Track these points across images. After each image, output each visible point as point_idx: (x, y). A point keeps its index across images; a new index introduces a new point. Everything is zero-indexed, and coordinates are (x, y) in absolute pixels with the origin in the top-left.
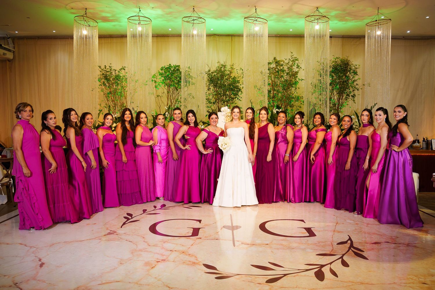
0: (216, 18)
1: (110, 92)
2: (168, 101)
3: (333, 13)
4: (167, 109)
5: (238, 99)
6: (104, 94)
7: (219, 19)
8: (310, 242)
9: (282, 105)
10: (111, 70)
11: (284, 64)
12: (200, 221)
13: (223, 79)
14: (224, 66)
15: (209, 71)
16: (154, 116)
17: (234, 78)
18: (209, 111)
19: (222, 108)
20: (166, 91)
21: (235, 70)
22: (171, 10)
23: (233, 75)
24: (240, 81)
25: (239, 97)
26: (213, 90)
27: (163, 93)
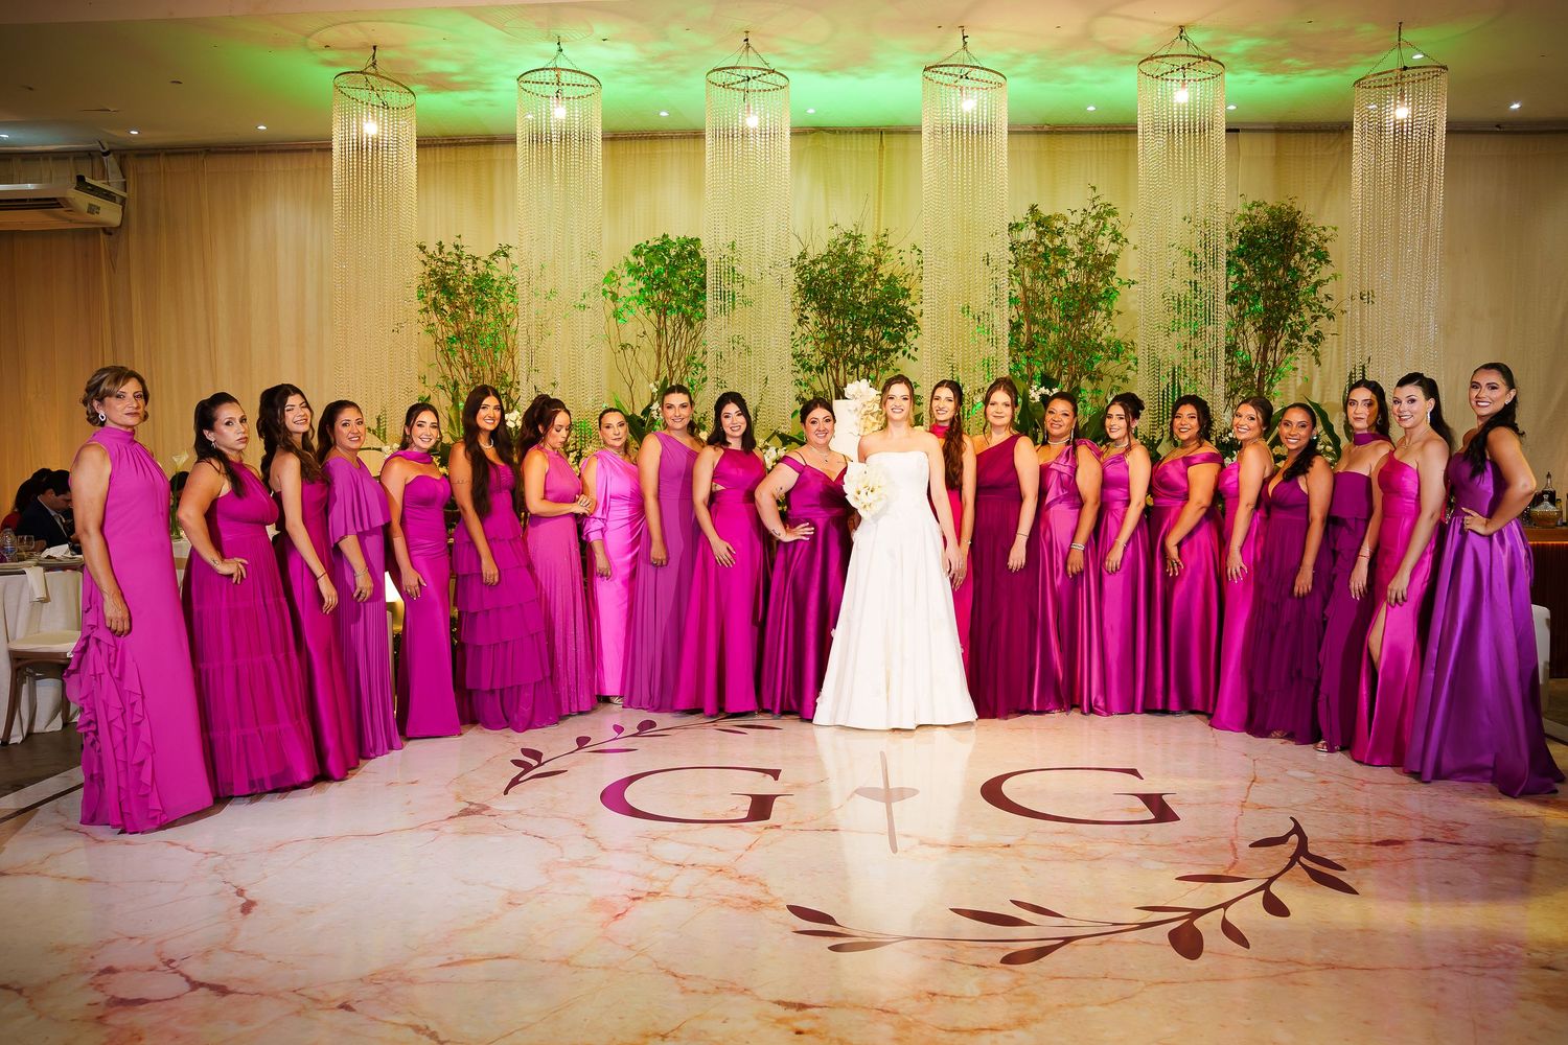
0: (824, 70)
1: (459, 336)
2: (659, 362)
3: (1240, 46)
4: (655, 390)
5: (904, 353)
6: (436, 343)
7: (835, 73)
8: (1155, 840)
9: (1060, 375)
10: (460, 258)
11: (1068, 229)
12: (775, 774)
13: (852, 284)
14: (856, 238)
15: (803, 256)
17: (888, 281)
18: (805, 395)
19: (848, 385)
20: (651, 330)
21: (894, 252)
22: (666, 46)
23: (885, 271)
24: (910, 289)
25: (910, 348)
26: (816, 325)
27: (640, 336)
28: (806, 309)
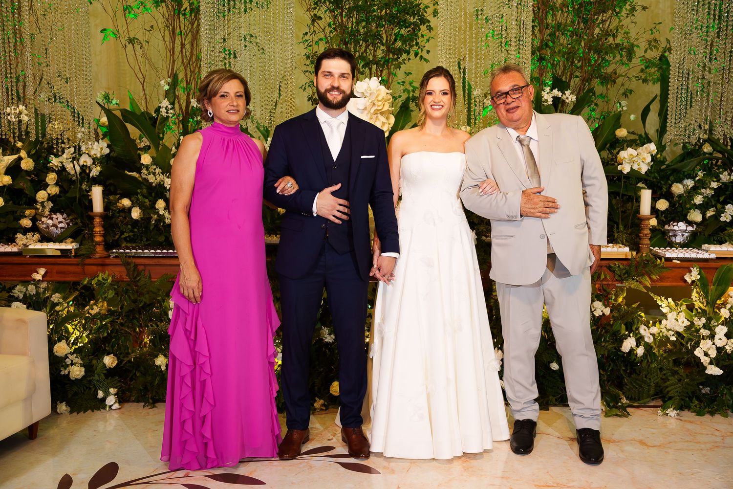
2: (174, 61)
4: (167, 87)
5: (416, 55)
9: (571, 75)
16: (118, 113)
25: (422, 50)
26: (329, 25)
27: (148, 31)
28: (319, 9)
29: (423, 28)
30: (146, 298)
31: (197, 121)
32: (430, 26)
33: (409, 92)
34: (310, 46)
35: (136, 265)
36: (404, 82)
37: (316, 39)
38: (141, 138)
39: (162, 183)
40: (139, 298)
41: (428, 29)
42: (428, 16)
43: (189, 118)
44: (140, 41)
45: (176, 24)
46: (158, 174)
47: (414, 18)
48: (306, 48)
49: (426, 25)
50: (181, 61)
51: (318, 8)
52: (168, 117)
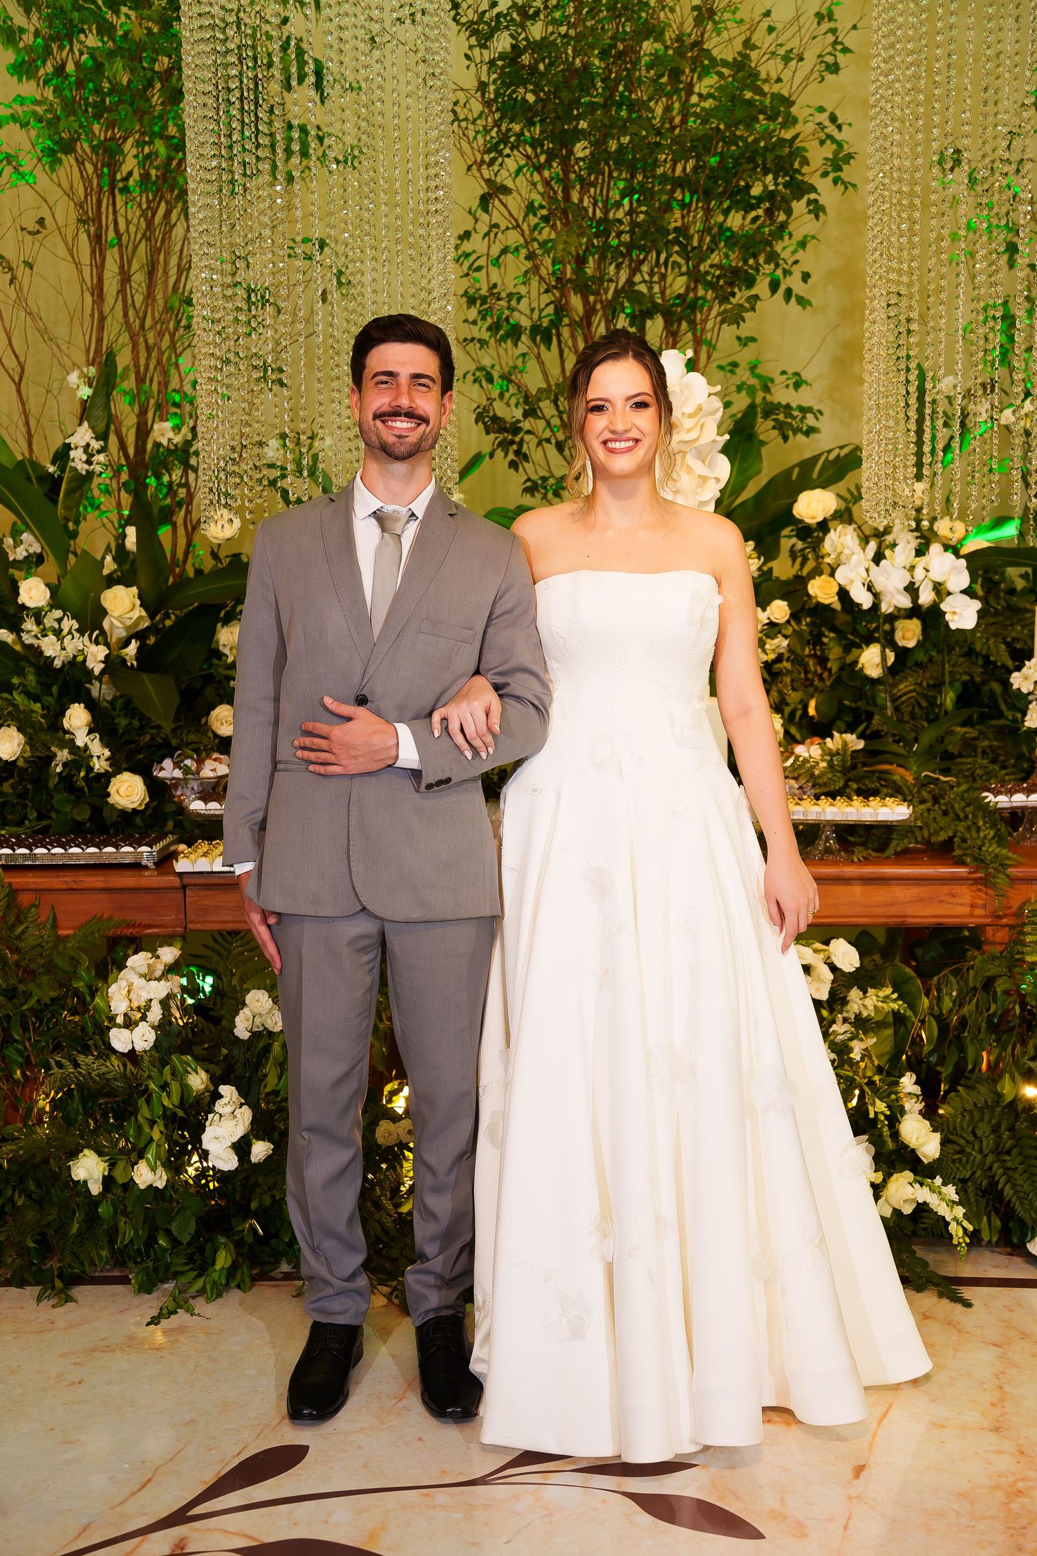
2: (102, 319)
4: (85, 392)
5: (774, 286)
17: (741, 65)
18: (500, 409)
20: (73, 222)
23: (723, 46)
24: (793, 103)
25: (786, 273)
26: (531, 208)
27: (29, 233)
28: (501, 165)
29: (799, 206)
30: (39, 986)
31: (171, 483)
32: (816, 201)
33: (751, 391)
34: (479, 269)
35: (13, 893)
36: (735, 365)
37: (495, 251)
38: (15, 533)
39: (80, 658)
40: (22, 988)
41: (810, 212)
42: (812, 173)
43: (146, 477)
44: (8, 261)
45: (107, 218)
46: (70, 632)
47: (775, 179)
48: (467, 275)
49: (806, 198)
50: (121, 319)
51: (500, 159)
52: (90, 475)
